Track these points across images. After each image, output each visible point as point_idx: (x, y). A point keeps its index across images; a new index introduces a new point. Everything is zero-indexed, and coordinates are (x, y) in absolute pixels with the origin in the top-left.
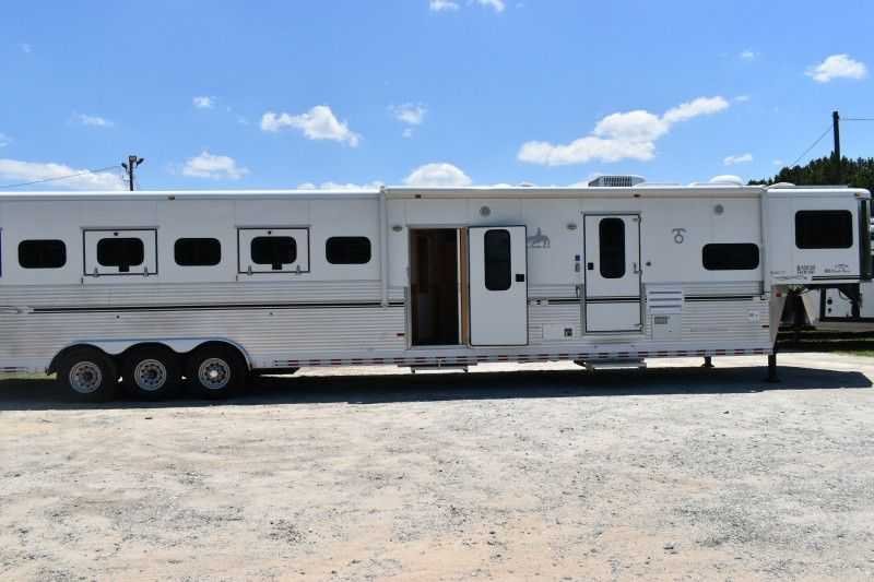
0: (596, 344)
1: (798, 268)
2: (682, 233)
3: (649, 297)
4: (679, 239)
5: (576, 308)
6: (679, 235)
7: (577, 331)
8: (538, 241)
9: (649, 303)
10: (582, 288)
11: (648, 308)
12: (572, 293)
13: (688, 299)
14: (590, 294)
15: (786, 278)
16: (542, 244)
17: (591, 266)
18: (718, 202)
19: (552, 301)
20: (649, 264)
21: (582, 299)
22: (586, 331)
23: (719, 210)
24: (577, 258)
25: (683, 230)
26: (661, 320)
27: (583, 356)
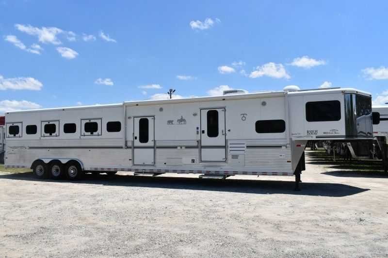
0: (205, 166)
1: (308, 132)
2: (245, 115)
3: (229, 146)
4: (244, 118)
5: (197, 150)
6: (244, 117)
7: (197, 160)
8: (181, 122)
9: (229, 149)
10: (199, 142)
11: (229, 151)
12: (195, 144)
13: (248, 147)
14: (203, 144)
15: (301, 137)
16: (183, 123)
17: (203, 132)
18: (263, 101)
19: (187, 147)
20: (229, 131)
21: (200, 146)
22: (201, 161)
23: (264, 104)
24: (198, 128)
25: (246, 115)
26: (235, 157)
27: (199, 172)
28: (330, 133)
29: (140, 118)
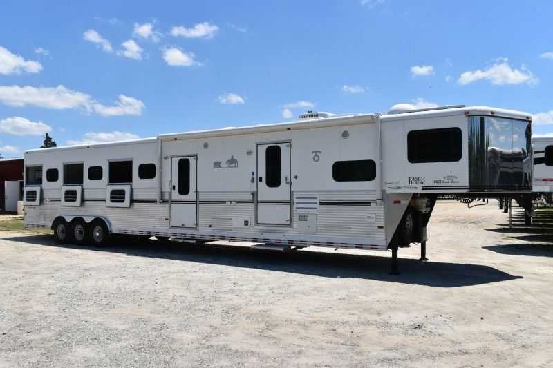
0: (263, 232)
1: (410, 179)
2: (318, 154)
3: (296, 201)
4: (316, 158)
5: (251, 207)
6: (316, 155)
7: (252, 223)
8: (231, 164)
9: (296, 206)
10: (254, 194)
11: (295, 208)
12: (250, 197)
13: (321, 203)
14: (260, 198)
15: (399, 188)
16: (234, 165)
17: (261, 179)
18: (344, 129)
19: (239, 202)
20: (296, 177)
21: (255, 201)
22: (258, 224)
23: (345, 135)
24: (253, 174)
25: (320, 152)
26: (303, 218)
27: (255, 240)
28: (444, 182)
29: (179, 158)
